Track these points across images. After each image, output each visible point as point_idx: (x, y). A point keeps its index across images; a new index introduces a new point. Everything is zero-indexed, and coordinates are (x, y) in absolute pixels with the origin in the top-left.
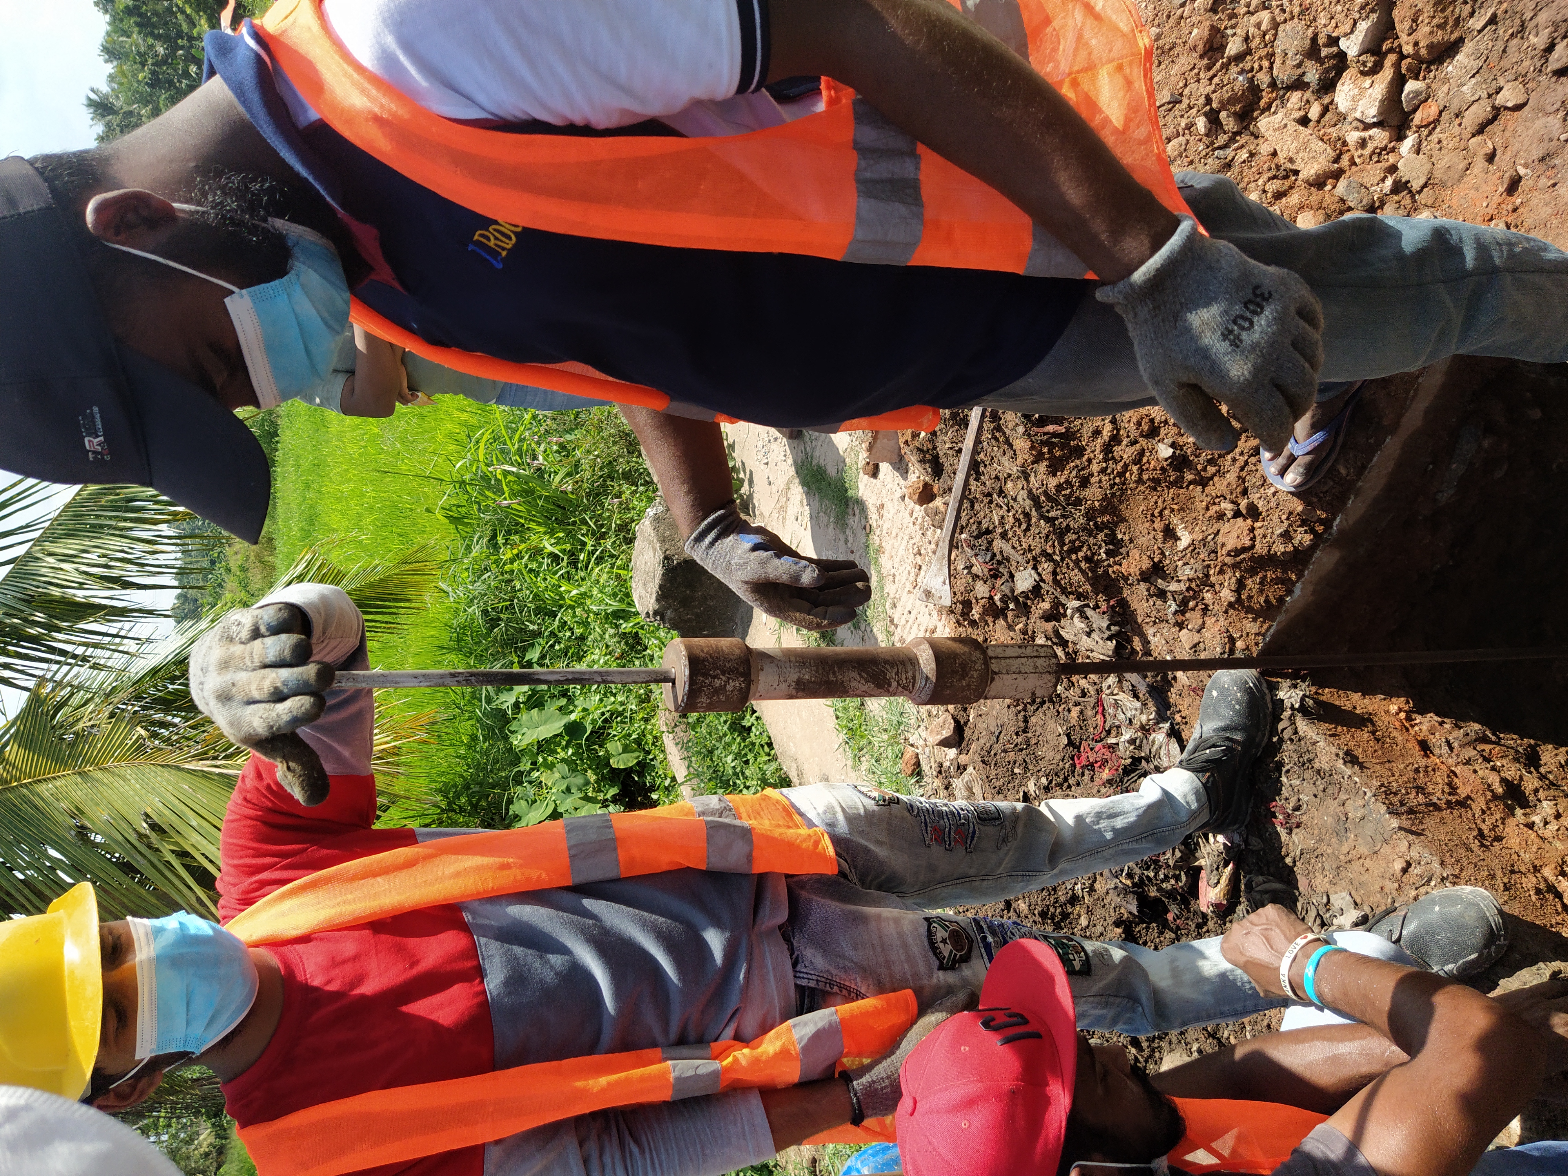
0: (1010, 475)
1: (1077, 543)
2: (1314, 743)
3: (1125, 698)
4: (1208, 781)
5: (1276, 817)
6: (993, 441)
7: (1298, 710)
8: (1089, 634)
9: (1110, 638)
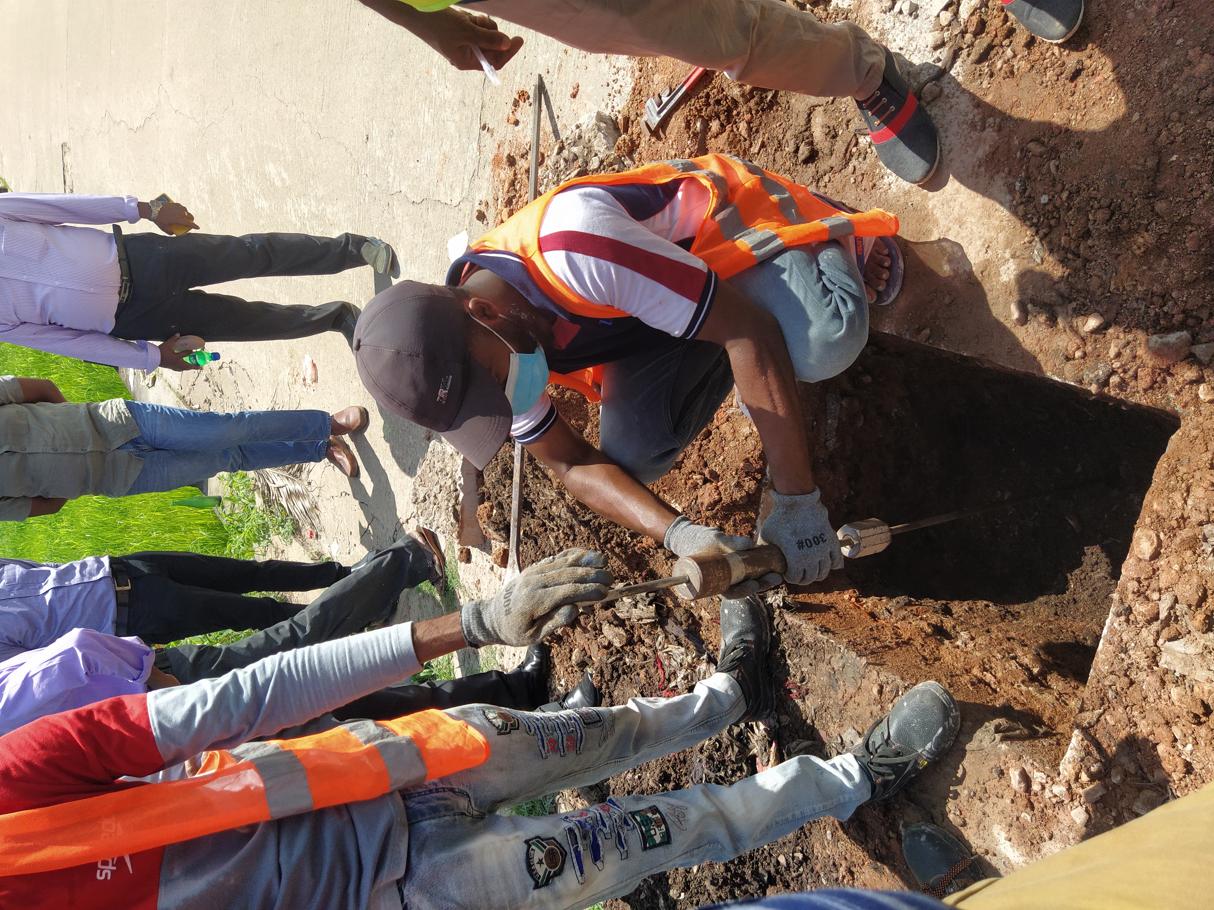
0: (552, 501)
1: (609, 535)
2: (800, 627)
3: (673, 648)
4: (738, 677)
5: (791, 693)
6: (536, 480)
7: (783, 607)
8: (635, 606)
9: (650, 604)
